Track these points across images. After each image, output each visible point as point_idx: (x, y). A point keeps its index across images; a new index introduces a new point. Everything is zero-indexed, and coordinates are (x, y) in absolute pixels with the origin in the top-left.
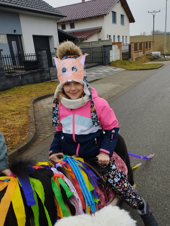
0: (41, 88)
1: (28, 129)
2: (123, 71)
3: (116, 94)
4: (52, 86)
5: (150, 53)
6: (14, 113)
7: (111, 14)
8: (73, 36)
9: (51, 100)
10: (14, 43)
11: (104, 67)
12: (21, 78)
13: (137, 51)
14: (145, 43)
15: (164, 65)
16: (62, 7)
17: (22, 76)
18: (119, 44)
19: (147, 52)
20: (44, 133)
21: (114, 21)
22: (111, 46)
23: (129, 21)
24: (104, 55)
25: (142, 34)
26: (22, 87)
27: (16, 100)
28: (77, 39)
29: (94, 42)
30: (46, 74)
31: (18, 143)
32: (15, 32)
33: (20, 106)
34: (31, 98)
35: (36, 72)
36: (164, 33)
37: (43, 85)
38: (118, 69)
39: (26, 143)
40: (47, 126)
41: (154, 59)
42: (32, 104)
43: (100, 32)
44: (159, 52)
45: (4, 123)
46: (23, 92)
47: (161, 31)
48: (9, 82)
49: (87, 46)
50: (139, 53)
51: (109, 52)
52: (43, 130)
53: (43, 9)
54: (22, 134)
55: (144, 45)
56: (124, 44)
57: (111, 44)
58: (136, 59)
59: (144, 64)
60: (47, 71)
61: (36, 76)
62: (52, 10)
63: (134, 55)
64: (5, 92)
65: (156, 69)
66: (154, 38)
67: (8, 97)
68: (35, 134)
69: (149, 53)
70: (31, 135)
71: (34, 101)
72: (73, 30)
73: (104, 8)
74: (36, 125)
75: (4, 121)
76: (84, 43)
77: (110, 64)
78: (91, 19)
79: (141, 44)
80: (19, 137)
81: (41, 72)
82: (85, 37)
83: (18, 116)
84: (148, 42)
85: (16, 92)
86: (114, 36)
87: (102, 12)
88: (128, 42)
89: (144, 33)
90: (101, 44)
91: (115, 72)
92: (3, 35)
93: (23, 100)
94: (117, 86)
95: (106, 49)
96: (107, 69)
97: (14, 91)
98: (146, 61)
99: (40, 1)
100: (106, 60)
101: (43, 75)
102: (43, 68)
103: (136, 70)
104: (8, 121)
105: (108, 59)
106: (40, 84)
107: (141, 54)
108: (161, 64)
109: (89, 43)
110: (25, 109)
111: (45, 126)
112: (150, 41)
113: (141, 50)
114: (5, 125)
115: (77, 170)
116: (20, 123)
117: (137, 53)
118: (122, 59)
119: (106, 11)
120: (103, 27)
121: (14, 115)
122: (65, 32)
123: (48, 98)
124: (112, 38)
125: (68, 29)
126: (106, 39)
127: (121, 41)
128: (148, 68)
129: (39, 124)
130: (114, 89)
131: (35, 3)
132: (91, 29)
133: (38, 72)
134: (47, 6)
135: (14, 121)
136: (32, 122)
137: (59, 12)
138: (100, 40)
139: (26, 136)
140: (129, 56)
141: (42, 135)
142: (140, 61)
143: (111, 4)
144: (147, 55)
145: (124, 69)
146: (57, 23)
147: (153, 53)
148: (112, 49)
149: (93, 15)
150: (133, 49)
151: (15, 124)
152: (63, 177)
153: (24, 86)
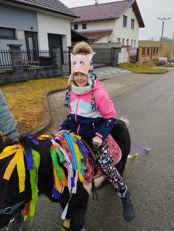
0: (54, 83)
1: (44, 116)
2: (130, 73)
3: (122, 93)
4: (63, 81)
5: (157, 58)
6: (31, 102)
7: (122, 18)
8: (85, 36)
9: (63, 94)
10: (30, 39)
11: (112, 68)
12: (37, 72)
13: (144, 56)
14: (153, 48)
15: (169, 71)
16: (76, 8)
17: (37, 70)
18: (128, 47)
19: (154, 57)
20: (58, 121)
21: (125, 25)
22: (120, 48)
23: (139, 26)
24: (113, 56)
25: (150, 39)
26: (37, 80)
27: (32, 91)
28: (88, 39)
29: (104, 43)
30: (58, 70)
31: (37, 127)
32: (32, 29)
33: (35, 97)
34: (45, 91)
35: (49, 68)
36: (172, 40)
37: (55, 80)
38: (125, 71)
39: (43, 128)
40: (60, 116)
41: (160, 64)
42: (46, 96)
43: (110, 34)
44: (166, 59)
45: (23, 110)
46: (38, 85)
47: (169, 38)
48: (25, 75)
49: (98, 47)
50: (147, 57)
51: (118, 54)
52: (57, 119)
53: (59, 9)
54: (40, 120)
55: (152, 50)
56: (132, 48)
57: (121, 47)
58: (143, 63)
59: (150, 68)
60: (60, 67)
61: (49, 72)
62: (67, 11)
63: (141, 59)
64: (21, 83)
65: (162, 74)
66: (162, 44)
67: (25, 89)
68: (51, 121)
69: (155, 58)
70: (47, 122)
71: (48, 93)
72: (85, 30)
73: (116, 11)
74: (50, 114)
75: (23, 109)
76: (95, 44)
77: (117, 66)
78: (102, 21)
79: (148, 49)
80: (36, 123)
81: (54, 68)
82: (96, 38)
83: (35, 105)
84: (156, 47)
85: (31, 84)
86: (123, 39)
87: (114, 15)
88: (137, 46)
89: (153, 38)
90: (111, 46)
91: (122, 73)
92: (21, 32)
93: (38, 92)
94: (124, 86)
95: (115, 51)
96: (115, 71)
97: (30, 84)
98: (152, 65)
99: (57, 2)
100: (115, 62)
101: (56, 71)
102: (56, 65)
103: (142, 73)
104: (26, 108)
105: (116, 61)
106: (53, 79)
107: (148, 58)
108: (167, 70)
109: (100, 44)
110: (40, 100)
111: (58, 116)
112: (158, 47)
113: (148, 55)
114: (24, 112)
115: (70, 142)
116: (37, 111)
117: (144, 58)
118: (129, 62)
119: (118, 15)
120: (113, 30)
121: (31, 104)
122: (77, 32)
123: (60, 92)
124: (121, 41)
125: (80, 30)
126: (116, 41)
127: (130, 44)
128: (154, 72)
129: (53, 113)
130: (121, 89)
131: (52, 3)
132: (101, 31)
133: (52, 68)
134: (63, 7)
135: (32, 109)
136: (47, 111)
137: (73, 13)
138: (109, 42)
139: (43, 122)
140: (137, 59)
141: (56, 122)
142: (146, 65)
143: (123, 8)
144: (153, 60)
145: (131, 72)
146: (71, 23)
147: (160, 58)
148: (121, 52)
149: (105, 18)
150: (140, 53)
151: (33, 111)
152: (59, 147)
153: (39, 80)
